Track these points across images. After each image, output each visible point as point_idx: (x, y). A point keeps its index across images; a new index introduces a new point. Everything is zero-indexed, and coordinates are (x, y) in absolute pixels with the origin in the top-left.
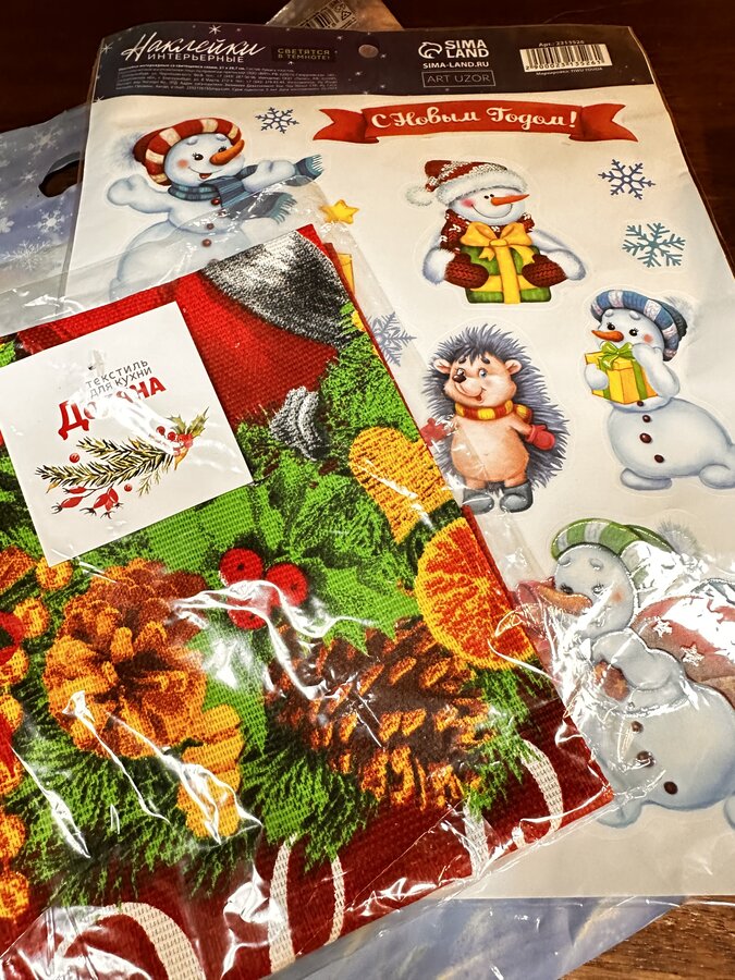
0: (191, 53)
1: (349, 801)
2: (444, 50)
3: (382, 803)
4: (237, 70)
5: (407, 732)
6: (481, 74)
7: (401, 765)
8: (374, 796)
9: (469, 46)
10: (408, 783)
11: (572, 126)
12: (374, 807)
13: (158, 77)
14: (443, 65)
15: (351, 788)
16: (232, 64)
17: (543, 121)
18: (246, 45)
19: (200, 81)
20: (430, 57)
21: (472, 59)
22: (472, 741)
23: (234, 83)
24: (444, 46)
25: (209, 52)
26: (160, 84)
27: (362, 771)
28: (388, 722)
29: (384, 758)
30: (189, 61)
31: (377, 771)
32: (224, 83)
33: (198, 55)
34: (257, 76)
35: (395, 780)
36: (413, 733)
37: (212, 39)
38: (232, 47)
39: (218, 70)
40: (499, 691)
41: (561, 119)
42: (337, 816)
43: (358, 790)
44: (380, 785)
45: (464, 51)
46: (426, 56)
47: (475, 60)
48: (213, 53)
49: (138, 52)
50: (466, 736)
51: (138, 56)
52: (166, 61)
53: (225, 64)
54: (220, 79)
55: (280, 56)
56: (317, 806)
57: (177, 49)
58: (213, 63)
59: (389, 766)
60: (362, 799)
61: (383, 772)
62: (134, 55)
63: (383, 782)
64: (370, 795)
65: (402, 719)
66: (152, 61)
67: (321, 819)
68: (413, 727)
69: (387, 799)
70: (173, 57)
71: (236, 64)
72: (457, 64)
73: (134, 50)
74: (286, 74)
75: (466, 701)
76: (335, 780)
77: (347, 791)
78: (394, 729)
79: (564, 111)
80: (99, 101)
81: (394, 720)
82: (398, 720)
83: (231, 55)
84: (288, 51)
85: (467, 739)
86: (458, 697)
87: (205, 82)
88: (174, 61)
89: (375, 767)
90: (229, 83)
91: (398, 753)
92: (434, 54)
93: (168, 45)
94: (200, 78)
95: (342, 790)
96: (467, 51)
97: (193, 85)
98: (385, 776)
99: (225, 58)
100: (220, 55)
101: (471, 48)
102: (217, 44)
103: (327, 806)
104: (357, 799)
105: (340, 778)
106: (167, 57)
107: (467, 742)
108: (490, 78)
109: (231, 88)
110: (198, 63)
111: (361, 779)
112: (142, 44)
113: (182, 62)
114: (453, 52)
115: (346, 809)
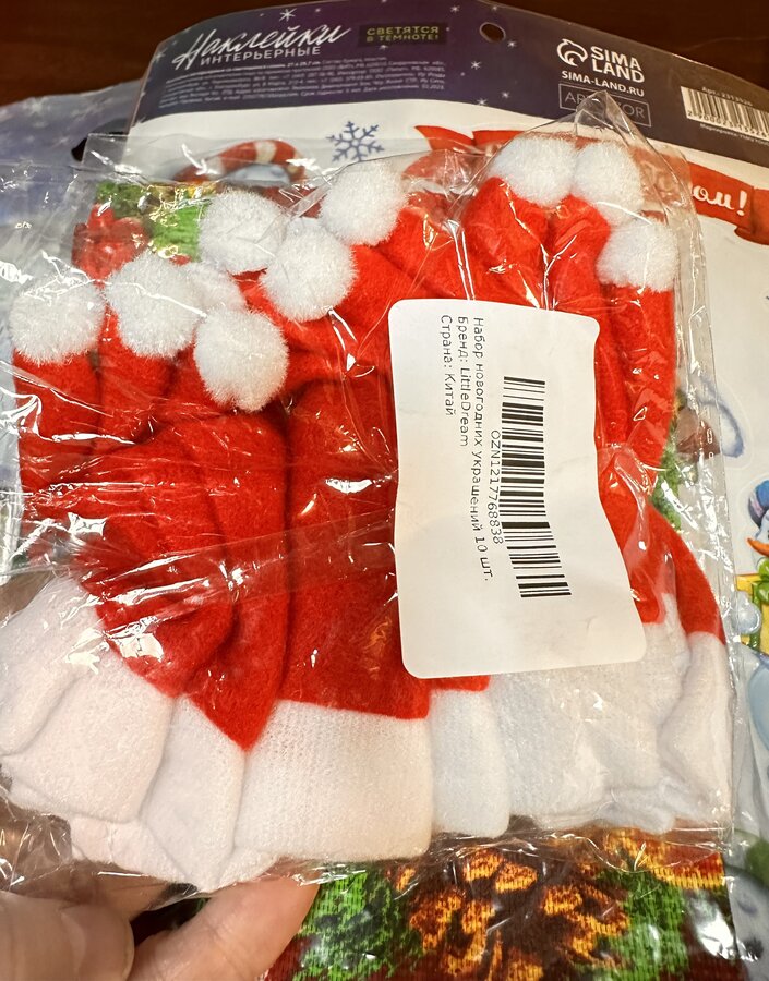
0: (253, 50)
1: (386, 928)
2: (589, 59)
3: (427, 958)
4: (311, 66)
5: (501, 887)
6: (634, 105)
7: (475, 925)
8: (420, 943)
9: (620, 62)
10: (476, 955)
11: (741, 213)
12: (414, 957)
13: (210, 86)
14: (587, 79)
15: (396, 913)
16: (305, 58)
17: (706, 197)
18: (326, 29)
19: (261, 87)
20: (571, 62)
21: (622, 81)
22: (586, 954)
23: (305, 84)
24: (590, 53)
25: (277, 46)
26: (210, 96)
27: (421, 901)
28: (481, 860)
29: (455, 902)
30: (251, 62)
31: (440, 913)
32: (291, 86)
33: (262, 51)
34: (336, 71)
35: (459, 941)
36: (509, 893)
37: (282, 27)
38: (307, 35)
39: (286, 68)
40: (652, 908)
41: (728, 198)
42: (363, 938)
43: (404, 921)
44: (434, 933)
45: (614, 66)
46: (566, 60)
47: (628, 83)
48: (282, 47)
49: (191, 56)
50: (581, 942)
51: (191, 62)
52: (223, 65)
53: (297, 59)
54: (287, 81)
55: (370, 39)
56: (345, 910)
57: (237, 48)
58: (281, 59)
59: (457, 916)
60: (403, 937)
61: (445, 919)
62: (186, 62)
63: (440, 932)
64: (416, 939)
65: (502, 866)
66: (206, 67)
67: (341, 927)
68: (512, 886)
69: (436, 958)
70: (231, 58)
71: (310, 58)
72: (605, 83)
73: (186, 56)
74: (375, 64)
75: (599, 895)
76: (381, 892)
77: (390, 915)
78: (485, 873)
79: (732, 187)
80: (139, 125)
81: (490, 861)
82: (497, 864)
83: (305, 45)
84: (380, 31)
85: (581, 946)
86: (590, 883)
87: (267, 87)
88: (232, 64)
89: (439, 906)
90: (299, 85)
91: (477, 907)
92: (577, 60)
93: (227, 44)
94: (261, 82)
95: (384, 910)
96: (619, 68)
97: (252, 93)
98: (447, 925)
99: (296, 51)
100: (290, 48)
101: (623, 66)
102: (289, 33)
103: (357, 917)
104: (397, 934)
105: (388, 892)
106: (224, 59)
107: (580, 951)
108: (645, 113)
109: (299, 92)
110: (262, 62)
111: (415, 910)
112: (197, 47)
113: (242, 63)
114: (601, 64)
115: (377, 936)
